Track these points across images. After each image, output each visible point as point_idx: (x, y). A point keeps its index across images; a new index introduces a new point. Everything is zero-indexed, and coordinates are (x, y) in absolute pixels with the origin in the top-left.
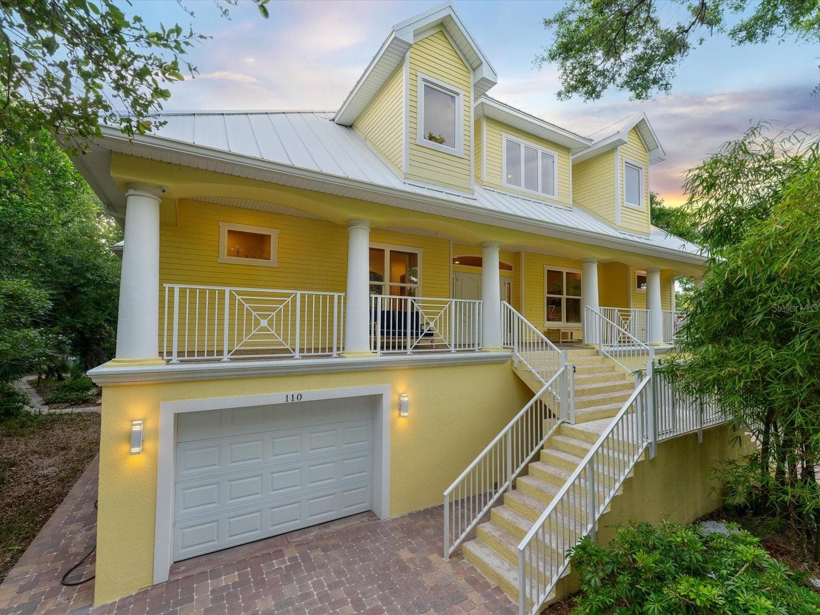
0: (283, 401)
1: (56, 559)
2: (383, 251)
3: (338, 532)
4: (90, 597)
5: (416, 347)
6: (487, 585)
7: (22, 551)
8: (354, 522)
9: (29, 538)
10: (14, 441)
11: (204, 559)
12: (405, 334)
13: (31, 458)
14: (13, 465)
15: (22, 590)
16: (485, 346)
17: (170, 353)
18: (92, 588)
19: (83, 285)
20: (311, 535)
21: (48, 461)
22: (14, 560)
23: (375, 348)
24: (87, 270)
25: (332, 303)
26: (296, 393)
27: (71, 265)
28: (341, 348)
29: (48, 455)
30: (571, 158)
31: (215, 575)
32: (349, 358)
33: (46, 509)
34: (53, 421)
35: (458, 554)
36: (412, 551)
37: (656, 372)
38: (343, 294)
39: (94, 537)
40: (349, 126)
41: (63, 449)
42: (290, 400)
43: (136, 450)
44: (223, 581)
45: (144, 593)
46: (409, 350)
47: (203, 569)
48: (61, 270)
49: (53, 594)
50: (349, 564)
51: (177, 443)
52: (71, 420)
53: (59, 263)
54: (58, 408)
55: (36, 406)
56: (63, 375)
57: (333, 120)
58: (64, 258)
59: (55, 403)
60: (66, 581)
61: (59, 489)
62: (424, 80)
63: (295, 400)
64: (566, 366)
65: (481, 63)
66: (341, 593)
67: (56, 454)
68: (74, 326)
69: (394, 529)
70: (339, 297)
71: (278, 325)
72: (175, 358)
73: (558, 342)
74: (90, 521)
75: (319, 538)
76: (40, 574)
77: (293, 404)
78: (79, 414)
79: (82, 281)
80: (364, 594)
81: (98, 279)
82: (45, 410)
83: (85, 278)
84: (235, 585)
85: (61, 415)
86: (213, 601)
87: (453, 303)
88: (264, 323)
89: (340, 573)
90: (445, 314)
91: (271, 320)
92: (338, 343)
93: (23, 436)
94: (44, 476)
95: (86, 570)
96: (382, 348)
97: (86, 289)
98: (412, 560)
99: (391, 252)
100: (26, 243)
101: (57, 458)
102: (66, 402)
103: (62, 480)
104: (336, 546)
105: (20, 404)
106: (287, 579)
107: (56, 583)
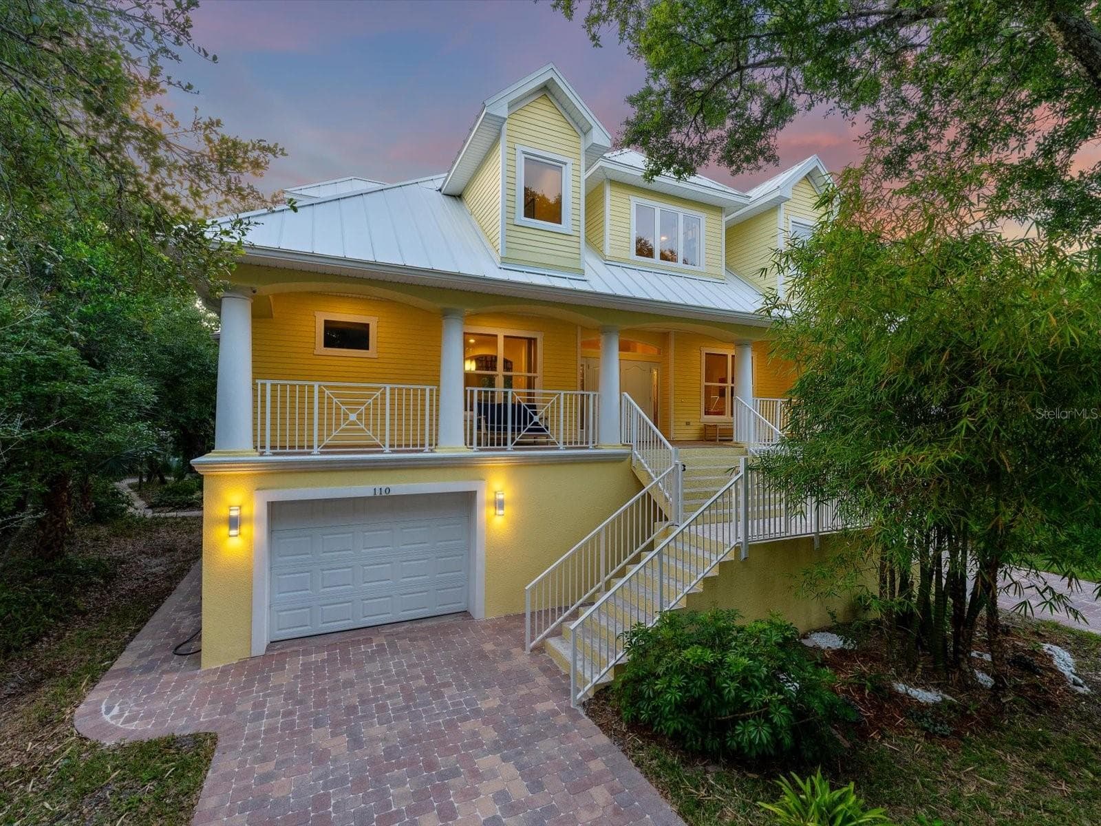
0: (371, 494)
1: (168, 637)
2: (496, 336)
3: (428, 627)
4: (198, 663)
5: (517, 444)
6: (558, 672)
7: (138, 630)
8: (447, 620)
9: (144, 621)
10: (122, 541)
11: (299, 641)
12: (505, 429)
13: (139, 557)
14: (123, 563)
15: (140, 657)
16: (601, 442)
17: (263, 447)
18: (199, 658)
19: (184, 376)
20: (401, 629)
21: (155, 561)
22: (132, 636)
23: (471, 444)
24: (188, 359)
25: (423, 395)
26: (384, 487)
27: (172, 354)
28: (434, 444)
29: (155, 555)
30: (725, 219)
31: (306, 653)
32: (439, 453)
33: (157, 601)
34: (157, 524)
35: (540, 649)
36: (497, 645)
37: (748, 468)
38: (435, 388)
39: (200, 622)
40: (458, 197)
41: (170, 550)
42: (378, 494)
43: (233, 532)
44: (313, 657)
45: (242, 663)
46: (510, 446)
47: (295, 648)
48: (162, 359)
49: (166, 660)
50: (431, 652)
51: (271, 531)
52: (176, 524)
53: (161, 352)
54: (162, 511)
55: (139, 508)
56: (166, 478)
57: (440, 190)
58: (164, 346)
59: (159, 506)
60: (178, 652)
61: (167, 584)
62: (524, 153)
63: (384, 494)
64: (677, 465)
65: (591, 127)
66: (418, 670)
67: (163, 555)
68: (177, 421)
69: (485, 628)
70: (431, 390)
71: (367, 419)
72: (268, 451)
73: (715, 440)
74: (197, 610)
75: (407, 631)
76: (155, 647)
77: (381, 498)
78: (184, 518)
79: (183, 371)
80: (438, 673)
81: (200, 368)
82: (149, 514)
83: (186, 367)
84: (323, 661)
85: (166, 518)
86: (301, 671)
87: (562, 396)
88: (353, 417)
89: (421, 657)
90: (552, 407)
91: (360, 414)
92: (431, 440)
93: (130, 536)
94: (152, 574)
95: (193, 646)
96: (479, 444)
97: (188, 380)
98: (493, 652)
99: (505, 337)
100: (131, 337)
101: (163, 559)
102: (170, 505)
103: (169, 577)
104: (423, 639)
105: (125, 505)
106: (371, 658)
107: (170, 653)
